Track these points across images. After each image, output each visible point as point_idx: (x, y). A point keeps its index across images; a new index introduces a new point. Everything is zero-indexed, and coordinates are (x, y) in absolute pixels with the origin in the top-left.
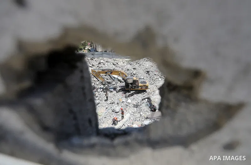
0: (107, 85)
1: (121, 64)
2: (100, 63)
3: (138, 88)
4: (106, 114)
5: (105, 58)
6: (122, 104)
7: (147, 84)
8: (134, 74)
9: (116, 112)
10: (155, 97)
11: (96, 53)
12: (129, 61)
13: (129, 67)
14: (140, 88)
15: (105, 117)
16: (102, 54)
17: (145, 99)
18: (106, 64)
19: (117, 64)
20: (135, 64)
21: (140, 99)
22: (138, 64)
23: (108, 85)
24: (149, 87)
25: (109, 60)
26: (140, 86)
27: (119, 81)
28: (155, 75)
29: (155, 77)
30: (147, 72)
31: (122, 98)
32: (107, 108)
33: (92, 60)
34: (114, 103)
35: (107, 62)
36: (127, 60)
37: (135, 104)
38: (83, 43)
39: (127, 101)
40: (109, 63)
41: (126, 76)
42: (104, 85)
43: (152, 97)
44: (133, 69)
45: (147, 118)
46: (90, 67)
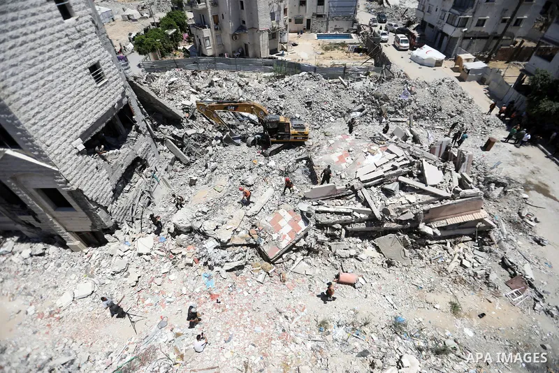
0: (228, 133)
1: (254, 84)
2: (211, 84)
3: (289, 137)
4: (230, 188)
5: (221, 72)
6: (260, 171)
7: (307, 130)
8: (281, 109)
9: (248, 186)
10: (321, 157)
11: (204, 59)
12: (271, 77)
13: (270, 92)
14: (293, 137)
15: (229, 195)
16: (216, 61)
17: (301, 160)
18: (224, 85)
19: (247, 84)
20: (283, 85)
21: (293, 159)
22: (290, 85)
23: (231, 131)
24: (310, 136)
25: (231, 76)
26: (293, 135)
27: (252, 122)
28: (323, 109)
29: (323, 115)
30: (307, 103)
31: (259, 157)
32: (230, 178)
33: (196, 75)
34: (244, 168)
35: (226, 79)
36: (266, 74)
37: (283, 169)
38: (171, 35)
39: (268, 165)
40: (230, 84)
41: (265, 115)
42: (223, 132)
43: (316, 157)
44: (280, 97)
45: (304, 198)
46: (193, 93)
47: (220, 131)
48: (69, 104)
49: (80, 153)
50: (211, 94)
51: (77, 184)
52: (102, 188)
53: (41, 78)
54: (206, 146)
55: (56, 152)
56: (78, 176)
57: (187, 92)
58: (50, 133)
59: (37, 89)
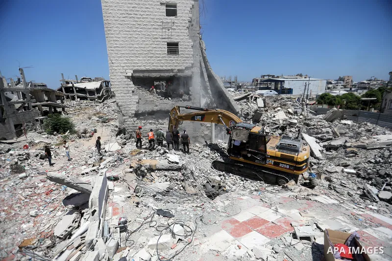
48: (139, 52)
51: (114, 89)
55: (113, 68)
56: (117, 86)
58: (117, 58)
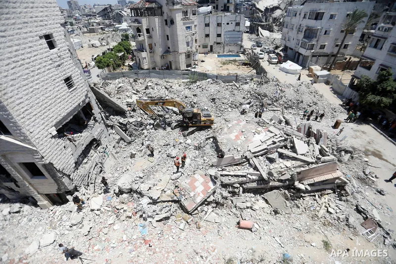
0: (158, 121)
1: (176, 87)
2: (147, 88)
3: (200, 123)
4: (160, 159)
5: (153, 80)
6: (180, 147)
7: (213, 118)
8: (195, 103)
9: (172, 158)
10: (223, 136)
11: (142, 71)
12: (187, 82)
13: (187, 92)
14: (203, 123)
15: (159, 165)
16: (149, 73)
17: (209, 138)
18: (155, 88)
19: (171, 87)
20: (196, 88)
21: (204, 138)
22: (200, 87)
23: (160, 119)
24: (214, 122)
25: (160, 82)
26: (203, 121)
27: (175, 112)
28: (223, 103)
29: (223, 107)
30: (212, 99)
31: (179, 137)
32: (160, 152)
33: (136, 81)
34: (169, 145)
35: (157, 84)
36: (184, 81)
37: (197, 145)
38: (121, 57)
39: (186, 142)
40: (159, 87)
41: (184, 108)
42: (155, 120)
43: (219, 136)
44: (193, 95)
45: (212, 166)
46: (134, 93)
47: (153, 119)
48: (49, 104)
49: (53, 137)
50: (147, 94)
51: (49, 159)
52: (67, 161)
53: (31, 87)
54: (142, 130)
55: (36, 137)
56: (50, 153)
57: (130, 93)
58: (33, 124)
59: (27, 94)
